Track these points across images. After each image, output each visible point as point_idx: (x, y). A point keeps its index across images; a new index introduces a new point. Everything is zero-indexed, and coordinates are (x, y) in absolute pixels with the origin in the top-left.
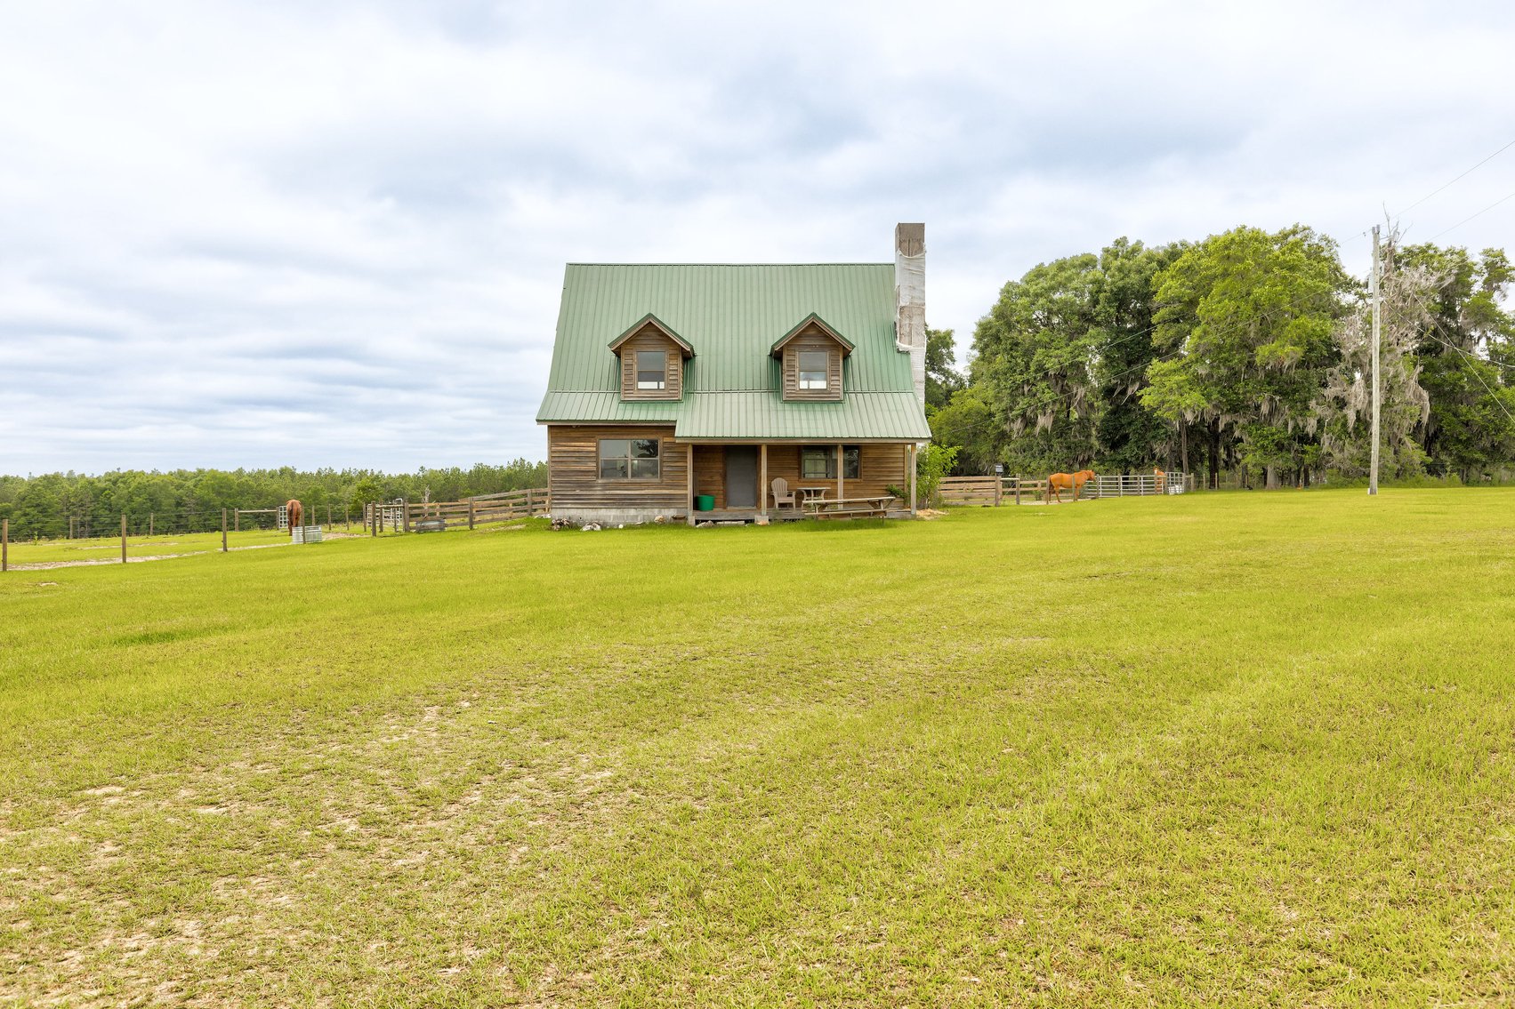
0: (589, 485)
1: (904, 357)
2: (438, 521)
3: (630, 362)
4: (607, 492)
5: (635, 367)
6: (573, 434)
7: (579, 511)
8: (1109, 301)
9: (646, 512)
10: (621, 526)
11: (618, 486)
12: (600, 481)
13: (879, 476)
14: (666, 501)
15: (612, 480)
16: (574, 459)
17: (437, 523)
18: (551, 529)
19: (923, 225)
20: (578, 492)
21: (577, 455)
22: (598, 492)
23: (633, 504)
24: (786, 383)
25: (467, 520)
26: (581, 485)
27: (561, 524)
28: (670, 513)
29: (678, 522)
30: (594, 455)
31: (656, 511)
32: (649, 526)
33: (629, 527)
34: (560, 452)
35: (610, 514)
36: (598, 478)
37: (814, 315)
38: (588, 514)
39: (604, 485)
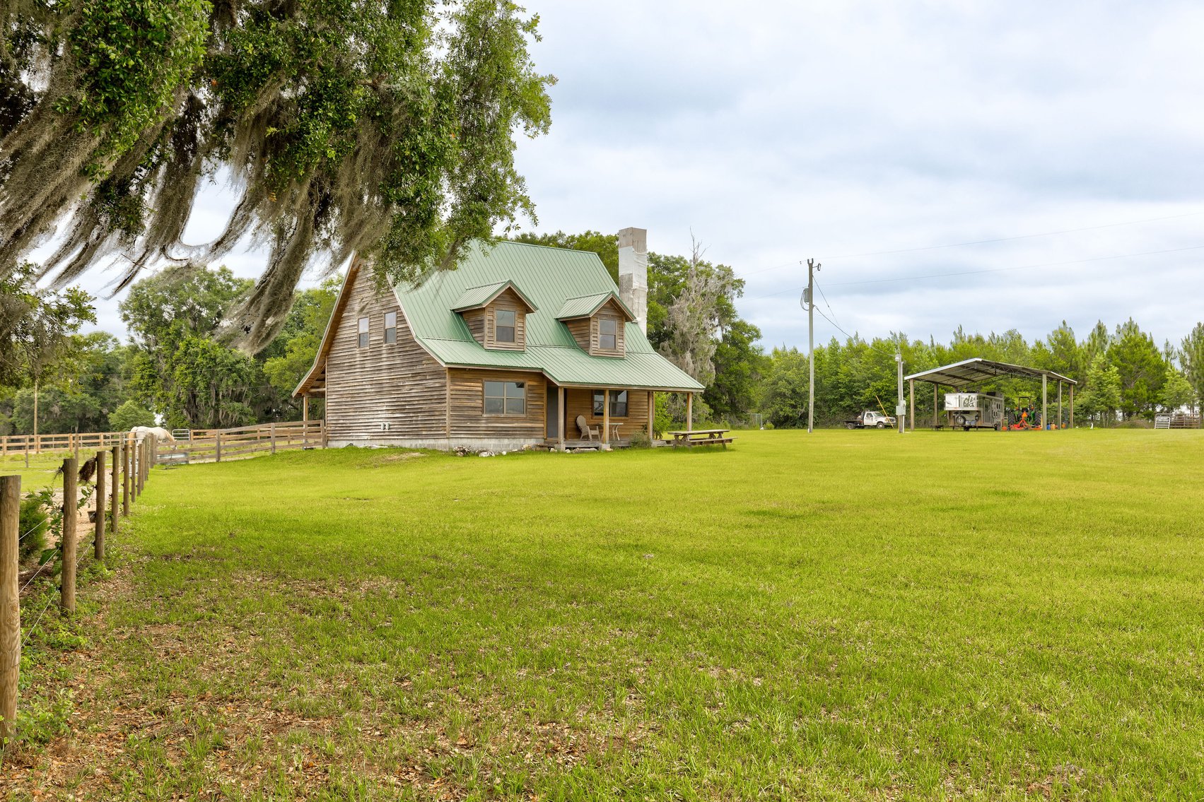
0: (476, 419)
2: (185, 454)
3: (491, 318)
4: (490, 425)
5: (495, 322)
6: (466, 376)
7: (469, 440)
9: (515, 442)
10: (504, 453)
11: (498, 420)
12: (485, 416)
14: (529, 432)
15: (493, 415)
16: (466, 397)
17: (182, 456)
18: (456, 456)
19: (645, 232)
20: (469, 424)
21: (469, 393)
22: (483, 424)
23: (507, 435)
24: (592, 342)
26: (471, 418)
27: (464, 451)
28: (533, 442)
29: (545, 448)
30: (480, 394)
31: (522, 440)
32: (522, 453)
33: (510, 454)
34: (456, 390)
35: (491, 443)
36: (483, 412)
37: (614, 297)
39: (487, 419)
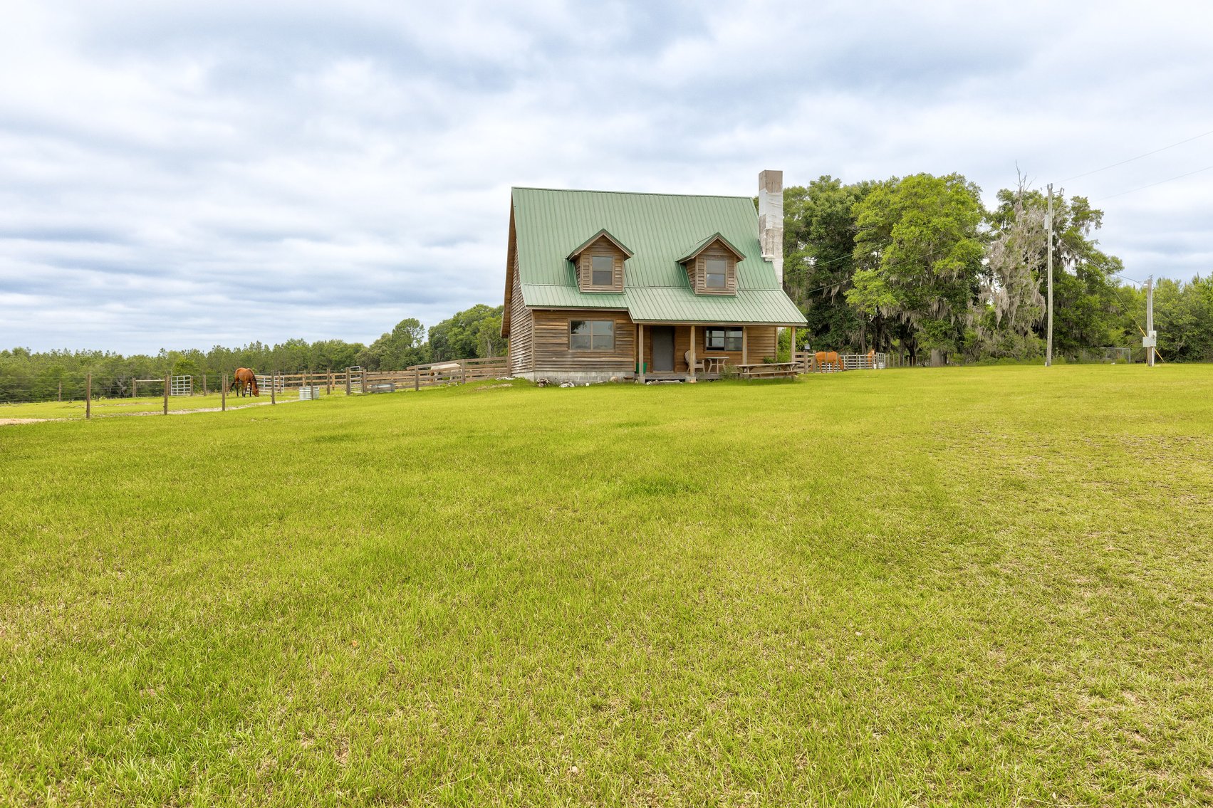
0: (562, 354)
1: (769, 265)
2: (391, 384)
3: (587, 264)
4: (576, 359)
5: (591, 268)
6: (551, 317)
7: (555, 373)
8: (820, 223)
9: (603, 374)
10: (587, 384)
11: (584, 355)
12: (570, 351)
13: (759, 350)
14: (618, 366)
15: (579, 351)
16: (551, 335)
17: (389, 386)
18: (537, 386)
19: (781, 172)
20: (554, 359)
21: (554, 331)
22: (569, 359)
23: (595, 368)
24: (698, 282)
25: (413, 383)
26: (556, 354)
27: (544, 382)
28: (621, 375)
29: (628, 381)
30: (566, 332)
31: (611, 373)
32: (607, 384)
33: (593, 385)
34: (541, 329)
35: (578, 375)
36: (569, 349)
37: (718, 234)
38: (561, 375)
39: (574, 355)
